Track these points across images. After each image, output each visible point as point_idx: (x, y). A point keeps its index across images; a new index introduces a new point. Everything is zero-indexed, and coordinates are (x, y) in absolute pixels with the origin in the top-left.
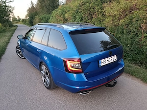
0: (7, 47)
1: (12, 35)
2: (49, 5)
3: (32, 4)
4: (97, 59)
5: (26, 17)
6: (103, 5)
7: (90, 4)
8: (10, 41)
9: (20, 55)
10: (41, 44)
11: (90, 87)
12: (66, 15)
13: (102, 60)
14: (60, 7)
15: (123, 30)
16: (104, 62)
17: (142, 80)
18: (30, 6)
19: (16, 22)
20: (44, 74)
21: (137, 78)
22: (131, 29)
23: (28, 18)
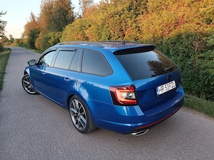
0: (5, 80)
1: (7, 63)
2: (59, 18)
3: (33, 17)
4: (153, 87)
5: (23, 35)
6: (139, 18)
7: (120, 16)
8: (6, 71)
9: (29, 89)
10: (69, 70)
11: (147, 124)
12: (87, 32)
13: (159, 88)
14: (77, 21)
15: (168, 50)
16: (162, 90)
17: (207, 113)
18: (29, 20)
19: (7, 43)
20: (76, 112)
21: (200, 111)
22: (180, 48)
23: (26, 37)
